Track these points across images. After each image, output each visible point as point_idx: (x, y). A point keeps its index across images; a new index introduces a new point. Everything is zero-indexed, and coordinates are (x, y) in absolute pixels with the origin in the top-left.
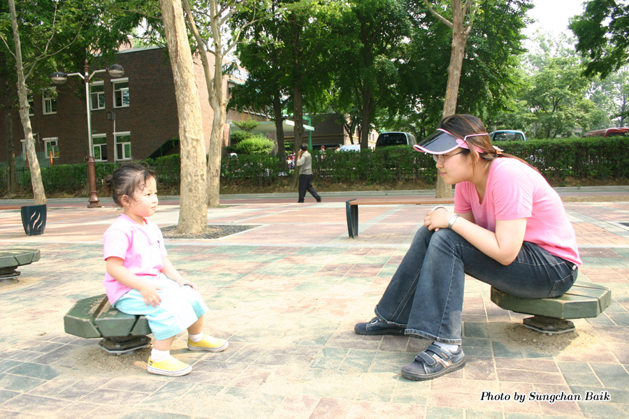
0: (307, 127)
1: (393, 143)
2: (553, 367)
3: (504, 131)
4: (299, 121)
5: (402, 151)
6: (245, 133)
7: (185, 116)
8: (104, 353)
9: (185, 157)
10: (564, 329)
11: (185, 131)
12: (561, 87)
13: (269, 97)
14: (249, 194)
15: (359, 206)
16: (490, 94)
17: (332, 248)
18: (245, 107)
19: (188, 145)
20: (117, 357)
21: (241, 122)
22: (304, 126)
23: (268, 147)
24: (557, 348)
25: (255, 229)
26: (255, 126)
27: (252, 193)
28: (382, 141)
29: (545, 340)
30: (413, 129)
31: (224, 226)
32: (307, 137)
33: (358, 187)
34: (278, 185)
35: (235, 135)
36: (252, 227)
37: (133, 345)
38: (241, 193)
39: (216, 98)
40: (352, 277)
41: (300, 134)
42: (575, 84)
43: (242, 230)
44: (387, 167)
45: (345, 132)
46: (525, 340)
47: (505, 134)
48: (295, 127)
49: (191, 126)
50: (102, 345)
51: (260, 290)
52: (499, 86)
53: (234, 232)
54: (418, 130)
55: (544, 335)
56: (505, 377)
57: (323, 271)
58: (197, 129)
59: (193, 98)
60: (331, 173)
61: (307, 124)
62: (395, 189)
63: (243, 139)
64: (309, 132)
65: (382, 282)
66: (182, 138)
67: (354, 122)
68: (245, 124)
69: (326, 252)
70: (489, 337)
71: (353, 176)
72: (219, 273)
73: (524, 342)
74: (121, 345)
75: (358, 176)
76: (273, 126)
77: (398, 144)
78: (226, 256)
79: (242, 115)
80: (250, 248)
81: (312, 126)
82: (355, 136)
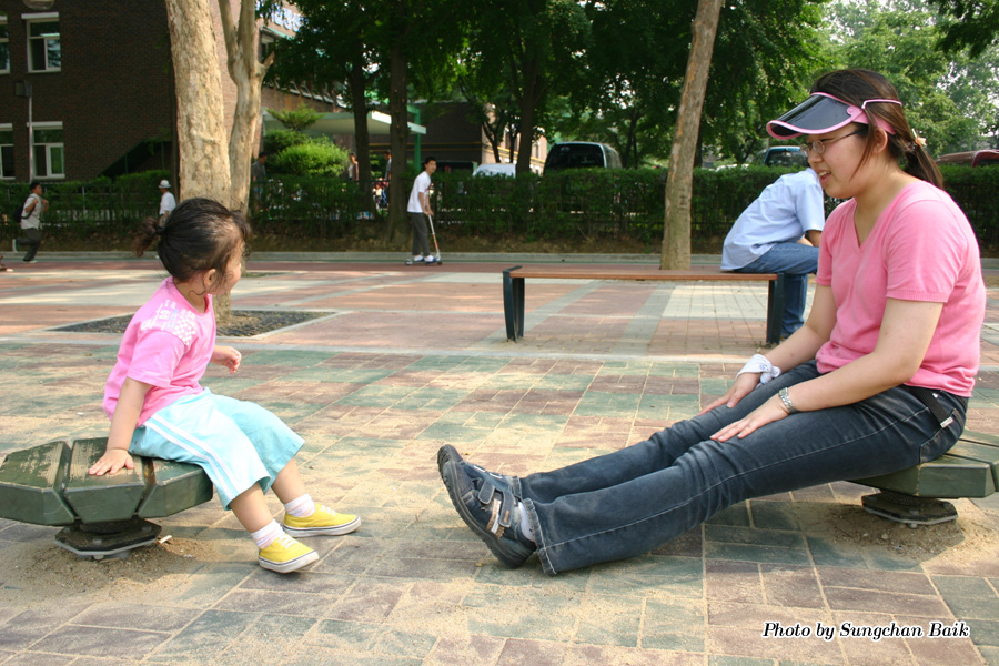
0: (415, 128)
1: (576, 163)
2: (924, 585)
3: (787, 147)
4: (400, 116)
5: (595, 179)
6: (292, 133)
7: (190, 94)
8: (67, 556)
9: (189, 177)
10: (939, 517)
11: (190, 125)
12: (894, 71)
13: (343, 65)
14: (301, 253)
15: (527, 281)
16: (763, 76)
17: (479, 358)
18: (292, 82)
19: (195, 153)
20: (95, 564)
21: (285, 113)
22: (410, 124)
23: (338, 162)
24: (928, 550)
25: (323, 319)
26: (312, 121)
27: (304, 250)
28: (556, 157)
29: (903, 537)
30: (613, 139)
31: (261, 312)
32: (413, 147)
33: (509, 246)
34: (356, 237)
35: (273, 137)
36: (317, 315)
37: (127, 540)
38: (285, 250)
39: (241, 63)
40: (528, 413)
41: (401, 139)
42: (921, 64)
43: (298, 322)
44: (566, 210)
45: (485, 140)
46: (866, 535)
47: (788, 154)
48: (392, 126)
49: (202, 114)
50: (63, 541)
51: (352, 435)
52: (782, 61)
53: (284, 325)
54: (623, 140)
55: (902, 527)
56: (840, 603)
57: (470, 402)
58: (213, 120)
59: (206, 60)
60: (456, 216)
61: (413, 122)
62: (580, 251)
63: (289, 145)
64: (416, 135)
65: (585, 424)
66: (182, 138)
67: (503, 119)
68: (292, 117)
69: (468, 367)
70: (799, 529)
71: (500, 224)
72: (268, 402)
73: (865, 538)
74: (105, 540)
75: (510, 224)
76: (349, 122)
77: (588, 166)
78: (277, 369)
79: (289, 99)
80: (322, 356)
81: (422, 124)
82: (503, 147)
